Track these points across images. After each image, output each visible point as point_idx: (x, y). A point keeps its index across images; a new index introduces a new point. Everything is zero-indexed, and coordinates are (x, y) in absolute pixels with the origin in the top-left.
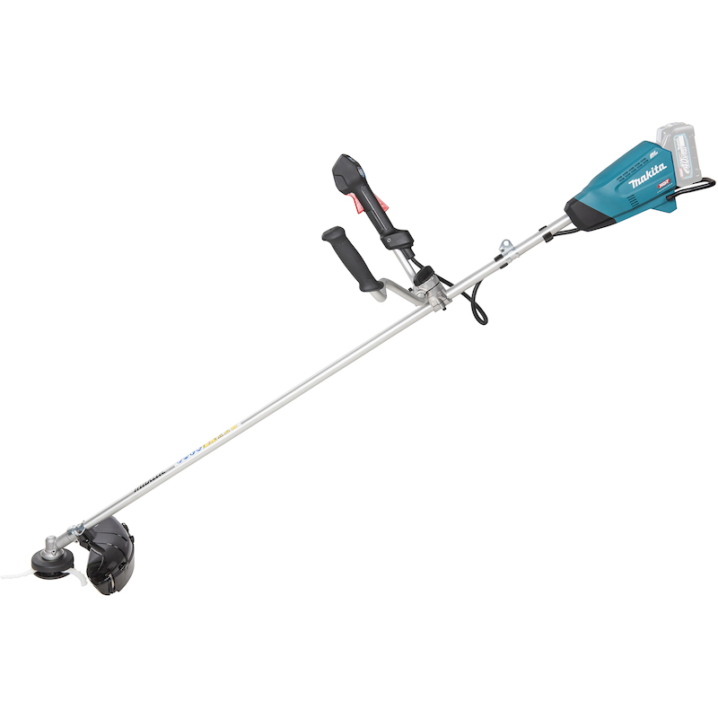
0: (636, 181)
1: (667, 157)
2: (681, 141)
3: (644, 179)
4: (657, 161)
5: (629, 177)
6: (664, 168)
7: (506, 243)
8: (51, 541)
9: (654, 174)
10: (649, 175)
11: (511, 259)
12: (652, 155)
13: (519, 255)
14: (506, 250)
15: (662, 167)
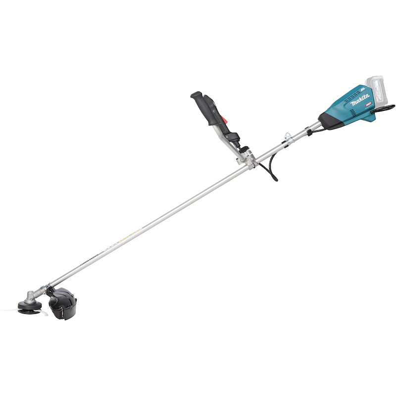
0: (354, 102)
1: (370, 91)
2: (376, 83)
3: (358, 101)
4: (365, 93)
5: (351, 100)
6: (368, 96)
7: (288, 135)
8: (30, 293)
9: (363, 99)
10: (360, 99)
11: (290, 143)
12: (362, 89)
13: (294, 141)
14: (288, 138)
15: (367, 96)
